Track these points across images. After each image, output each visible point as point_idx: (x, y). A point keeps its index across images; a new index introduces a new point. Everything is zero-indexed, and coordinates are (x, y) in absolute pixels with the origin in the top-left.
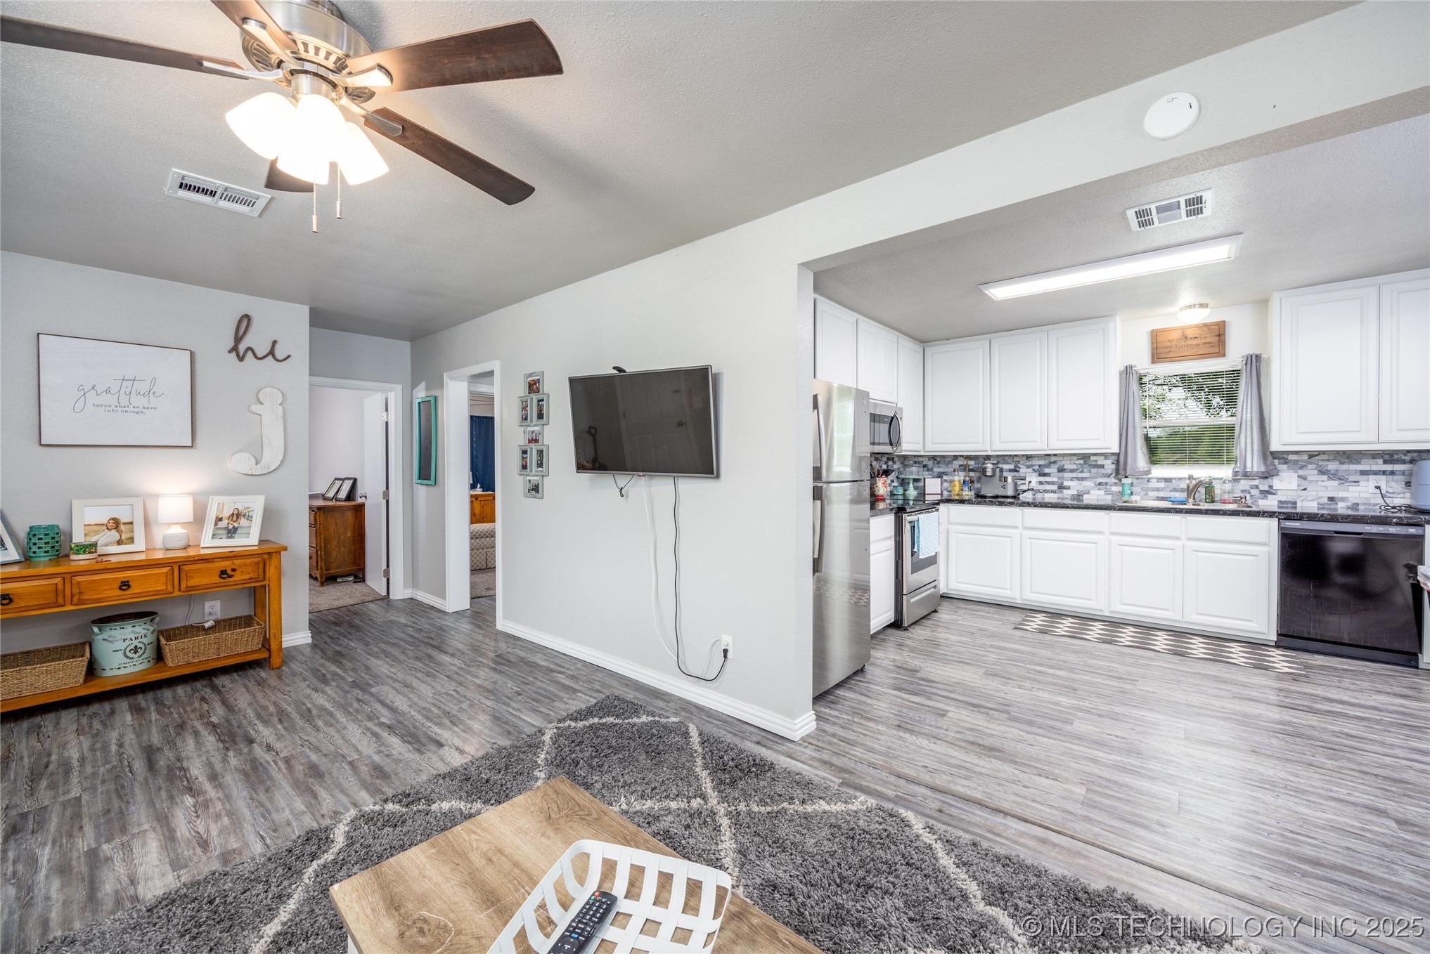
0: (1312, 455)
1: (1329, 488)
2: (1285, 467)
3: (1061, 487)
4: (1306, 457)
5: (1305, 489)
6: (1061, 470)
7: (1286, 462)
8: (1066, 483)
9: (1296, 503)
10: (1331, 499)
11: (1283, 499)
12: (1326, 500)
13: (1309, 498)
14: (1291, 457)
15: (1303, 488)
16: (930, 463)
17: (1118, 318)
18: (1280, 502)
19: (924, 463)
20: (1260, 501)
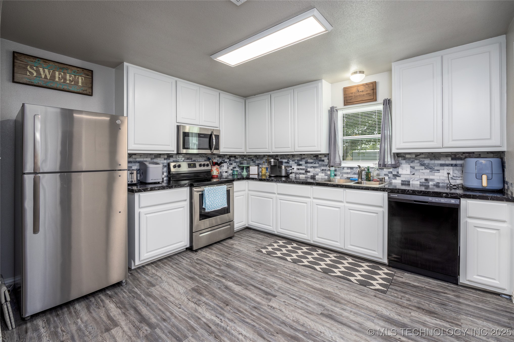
0: (417, 155)
1: (425, 174)
2: (404, 161)
3: (307, 172)
4: (414, 156)
5: (414, 174)
6: (306, 163)
7: (405, 158)
8: (309, 169)
9: (409, 182)
10: (426, 180)
11: (404, 179)
12: (423, 181)
13: (416, 179)
14: (407, 156)
15: (413, 173)
16: (254, 159)
17: (323, 80)
18: (402, 181)
19: (252, 159)
20: (393, 180)
